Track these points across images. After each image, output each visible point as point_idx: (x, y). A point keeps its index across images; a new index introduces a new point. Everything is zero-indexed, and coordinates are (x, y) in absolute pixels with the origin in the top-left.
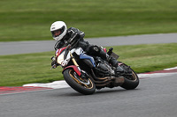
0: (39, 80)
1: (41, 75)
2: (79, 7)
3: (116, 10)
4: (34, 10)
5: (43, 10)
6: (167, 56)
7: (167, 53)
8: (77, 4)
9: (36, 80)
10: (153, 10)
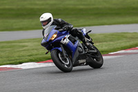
0: (11, 62)
1: (13, 59)
2: (43, 5)
3: (71, 7)
4: (7, 7)
5: (14, 7)
6: (111, 43)
7: (111, 41)
8: (41, 3)
9: (9, 62)
10: (100, 7)
